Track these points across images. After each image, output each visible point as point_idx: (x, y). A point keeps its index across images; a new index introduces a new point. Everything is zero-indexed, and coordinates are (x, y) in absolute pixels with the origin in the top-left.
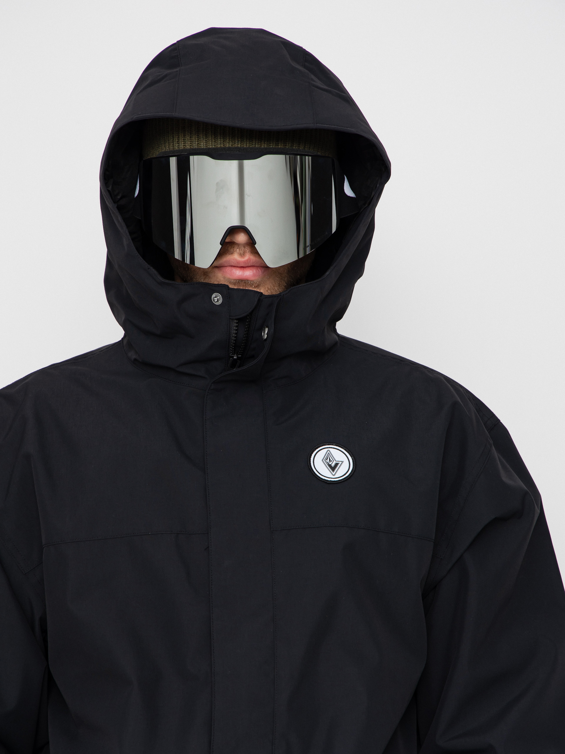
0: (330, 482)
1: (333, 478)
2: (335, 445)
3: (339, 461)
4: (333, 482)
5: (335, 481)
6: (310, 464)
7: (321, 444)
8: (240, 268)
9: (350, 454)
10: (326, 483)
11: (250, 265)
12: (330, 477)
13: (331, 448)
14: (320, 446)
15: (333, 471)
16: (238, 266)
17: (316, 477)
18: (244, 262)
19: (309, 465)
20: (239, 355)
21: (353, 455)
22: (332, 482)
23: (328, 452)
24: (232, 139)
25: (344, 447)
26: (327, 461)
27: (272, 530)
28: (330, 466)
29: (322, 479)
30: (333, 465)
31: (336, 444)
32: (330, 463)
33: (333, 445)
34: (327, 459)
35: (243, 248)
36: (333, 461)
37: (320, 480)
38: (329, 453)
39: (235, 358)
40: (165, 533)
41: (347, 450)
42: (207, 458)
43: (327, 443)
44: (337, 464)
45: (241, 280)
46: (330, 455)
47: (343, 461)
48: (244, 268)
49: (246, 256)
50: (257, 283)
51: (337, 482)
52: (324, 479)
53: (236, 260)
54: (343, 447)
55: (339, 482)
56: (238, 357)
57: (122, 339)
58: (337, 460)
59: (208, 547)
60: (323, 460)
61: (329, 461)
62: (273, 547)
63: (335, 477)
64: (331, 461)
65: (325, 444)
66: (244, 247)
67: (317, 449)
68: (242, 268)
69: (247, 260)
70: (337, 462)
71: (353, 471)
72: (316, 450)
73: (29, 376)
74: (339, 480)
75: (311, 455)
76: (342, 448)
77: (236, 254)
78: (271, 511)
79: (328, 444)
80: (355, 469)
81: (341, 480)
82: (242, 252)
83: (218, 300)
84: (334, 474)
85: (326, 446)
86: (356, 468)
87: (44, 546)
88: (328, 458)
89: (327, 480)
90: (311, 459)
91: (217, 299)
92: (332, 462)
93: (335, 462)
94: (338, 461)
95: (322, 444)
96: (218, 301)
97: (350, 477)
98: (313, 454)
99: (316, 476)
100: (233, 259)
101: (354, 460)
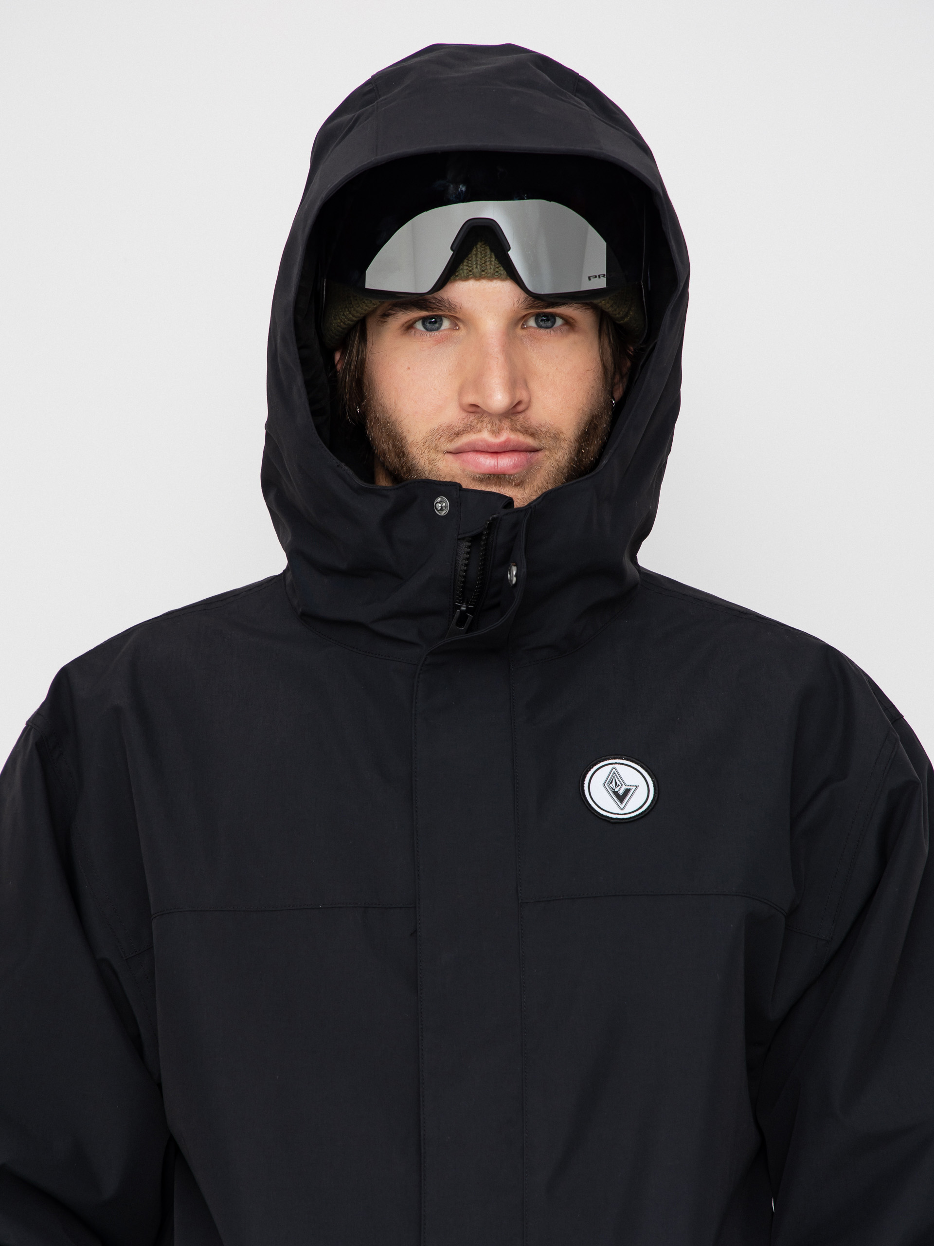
0: (616, 821)
1: (621, 814)
2: (625, 759)
3: (631, 786)
4: (621, 821)
5: (623, 819)
6: (583, 790)
7: (601, 757)
8: (491, 454)
9: (649, 774)
10: (609, 822)
11: (508, 449)
12: (616, 813)
13: (619, 763)
14: (600, 762)
15: (621, 801)
16: (489, 450)
17: (592, 813)
18: (501, 445)
19: (582, 794)
20: (470, 605)
21: (655, 776)
22: (619, 821)
23: (614, 770)
24: (480, 249)
25: (640, 761)
26: (611, 785)
27: (520, 902)
28: (616, 793)
29: (602, 815)
30: (621, 792)
31: (626, 757)
32: (616, 790)
33: (621, 759)
34: (611, 782)
35: (498, 423)
36: (620, 785)
37: (600, 818)
38: (614, 773)
39: (462, 608)
40: (345, 906)
41: (644, 766)
42: (416, 781)
43: (612, 755)
44: (627, 791)
45: (494, 475)
46: (616, 775)
47: (637, 785)
48: (498, 455)
49: (503, 436)
50: (519, 477)
51: (627, 821)
52: (606, 816)
53: (486, 441)
54: (637, 761)
55: (630, 820)
56: (467, 608)
57: (284, 571)
58: (627, 785)
59: (416, 931)
60: (606, 785)
61: (614, 786)
62: (522, 929)
63: (624, 813)
64: (619, 785)
65: (608, 757)
66: (500, 421)
67: (596, 765)
68: (495, 456)
69: (505, 442)
70: (629, 787)
71: (655, 802)
72: (593, 768)
73: (131, 630)
74: (631, 818)
75: (585, 777)
76: (636, 763)
77: (486, 432)
78: (519, 870)
79: (613, 757)
80: (658, 798)
81: (635, 816)
82: (495, 428)
83: (442, 507)
84: (622, 807)
85: (610, 760)
86: (658, 796)
87: (154, 916)
88: (613, 780)
89: (611, 817)
90: (585, 782)
91: (442, 505)
92: (619, 787)
93: (624, 788)
94: (630, 784)
95: (604, 758)
96: (442, 509)
97: (649, 813)
98: (588, 774)
99: (593, 811)
100: (481, 441)
101: (656, 783)
